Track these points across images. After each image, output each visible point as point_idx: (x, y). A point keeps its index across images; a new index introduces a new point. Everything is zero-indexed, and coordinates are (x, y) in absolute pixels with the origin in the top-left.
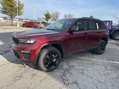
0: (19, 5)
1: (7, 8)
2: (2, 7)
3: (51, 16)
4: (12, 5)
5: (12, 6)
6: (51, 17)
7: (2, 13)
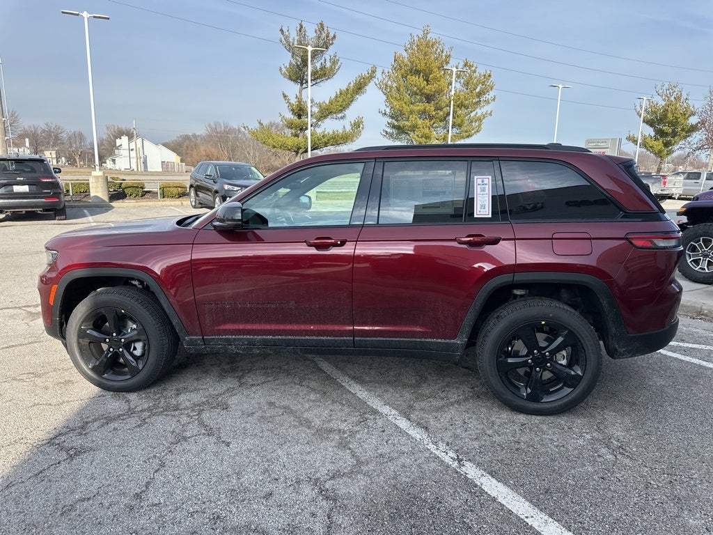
0: (467, 84)
1: (406, 109)
2: (388, 110)
3: (693, 120)
4: (429, 89)
5: (429, 98)
6: (693, 129)
7: (391, 135)
